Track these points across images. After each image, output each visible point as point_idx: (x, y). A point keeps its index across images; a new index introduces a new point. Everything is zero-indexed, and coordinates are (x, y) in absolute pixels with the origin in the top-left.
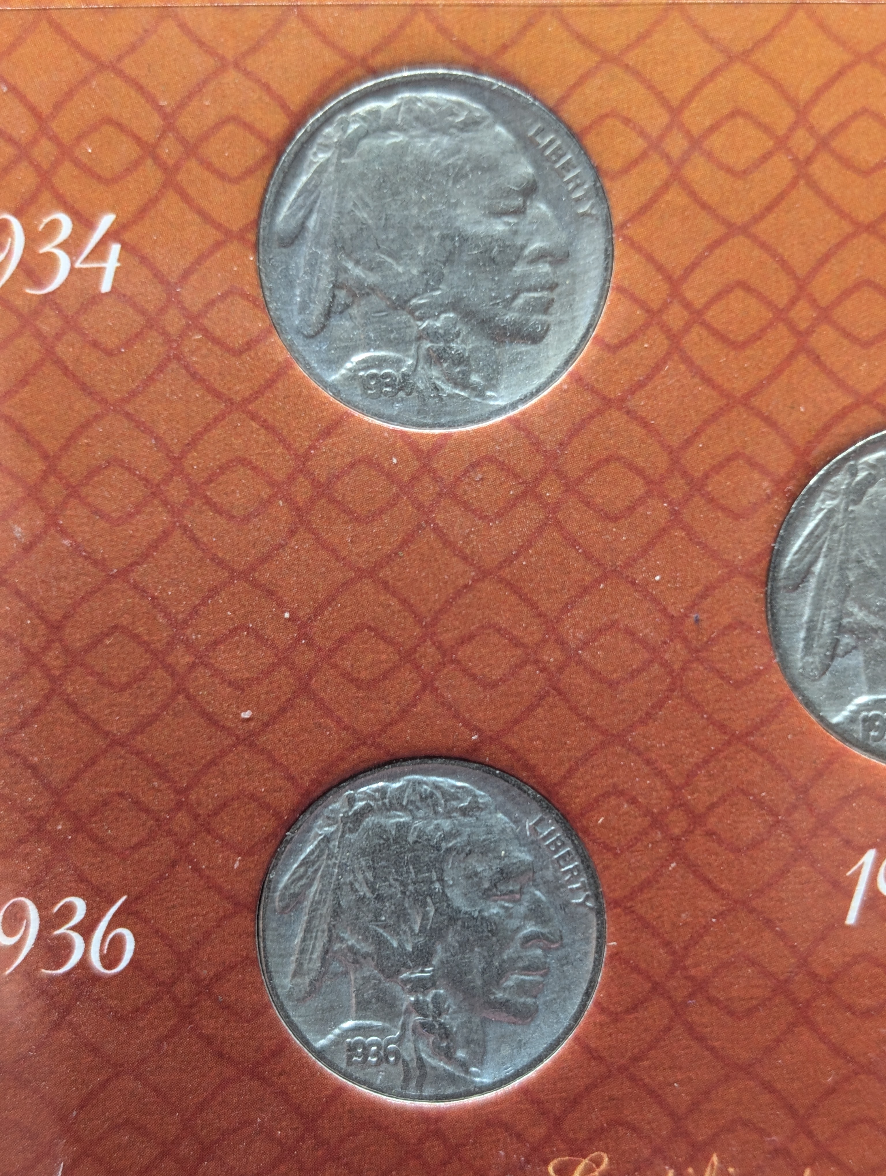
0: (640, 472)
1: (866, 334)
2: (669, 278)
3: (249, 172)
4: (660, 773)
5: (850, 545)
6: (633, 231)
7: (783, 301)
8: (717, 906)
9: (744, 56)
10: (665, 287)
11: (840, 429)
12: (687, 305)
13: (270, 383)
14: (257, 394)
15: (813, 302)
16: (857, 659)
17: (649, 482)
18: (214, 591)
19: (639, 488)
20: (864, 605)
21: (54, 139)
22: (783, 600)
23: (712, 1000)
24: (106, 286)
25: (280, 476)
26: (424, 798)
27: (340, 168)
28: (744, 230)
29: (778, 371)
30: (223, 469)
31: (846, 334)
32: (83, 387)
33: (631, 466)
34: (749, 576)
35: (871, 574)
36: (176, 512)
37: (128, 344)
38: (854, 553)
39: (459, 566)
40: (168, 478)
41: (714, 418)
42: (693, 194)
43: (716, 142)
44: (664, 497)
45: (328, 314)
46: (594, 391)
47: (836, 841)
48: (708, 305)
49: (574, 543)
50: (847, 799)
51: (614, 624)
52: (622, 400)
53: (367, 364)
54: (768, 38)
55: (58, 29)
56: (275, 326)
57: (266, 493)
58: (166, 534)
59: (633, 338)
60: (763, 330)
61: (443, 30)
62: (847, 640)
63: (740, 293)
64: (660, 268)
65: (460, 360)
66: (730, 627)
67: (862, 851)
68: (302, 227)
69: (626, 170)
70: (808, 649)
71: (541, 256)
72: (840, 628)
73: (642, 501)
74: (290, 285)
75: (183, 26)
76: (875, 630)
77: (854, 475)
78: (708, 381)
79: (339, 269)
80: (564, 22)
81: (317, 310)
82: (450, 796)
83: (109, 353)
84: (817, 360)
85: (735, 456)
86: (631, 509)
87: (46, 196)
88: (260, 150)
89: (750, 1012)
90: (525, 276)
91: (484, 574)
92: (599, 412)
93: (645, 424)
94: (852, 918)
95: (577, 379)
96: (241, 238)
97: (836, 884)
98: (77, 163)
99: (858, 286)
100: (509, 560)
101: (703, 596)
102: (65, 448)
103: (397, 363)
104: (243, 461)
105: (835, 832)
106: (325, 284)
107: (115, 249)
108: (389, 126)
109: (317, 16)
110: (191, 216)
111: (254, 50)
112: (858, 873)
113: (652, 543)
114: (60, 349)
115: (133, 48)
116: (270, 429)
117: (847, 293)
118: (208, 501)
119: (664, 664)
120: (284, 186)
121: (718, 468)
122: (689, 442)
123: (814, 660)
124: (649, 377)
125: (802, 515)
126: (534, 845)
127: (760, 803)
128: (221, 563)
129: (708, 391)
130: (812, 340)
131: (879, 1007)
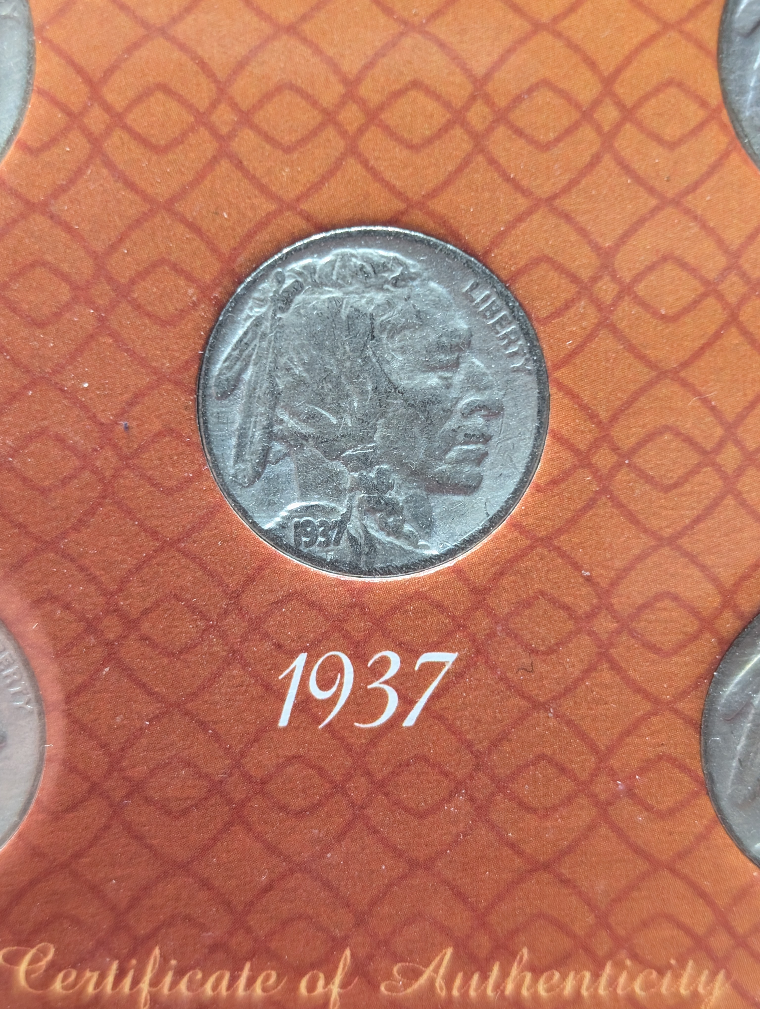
0: (65, 277)
1: (288, 139)
2: (89, 81)
4: (93, 579)
5: (278, 353)
6: (53, 33)
7: (203, 104)
8: (153, 709)
10: (84, 89)
11: (264, 236)
12: (108, 108)
15: (234, 106)
17: (75, 287)
19: (66, 294)
20: (294, 414)
22: (214, 408)
23: (148, 800)
28: (163, 31)
29: (200, 177)
31: (268, 138)
33: (57, 272)
34: (177, 383)
35: (300, 382)
38: (283, 360)
41: (138, 223)
44: (90, 303)
46: (17, 195)
47: (267, 646)
48: (129, 108)
49: (1, 349)
50: (279, 603)
51: (42, 432)
52: (45, 204)
59: (54, 141)
60: (184, 134)
62: (278, 447)
63: (160, 96)
64: (80, 71)
66: (159, 434)
67: (293, 655)
70: (239, 457)
72: (270, 435)
73: (68, 307)
76: (305, 438)
77: (280, 282)
78: (131, 186)
84: (239, 165)
85: (162, 261)
86: (58, 315)
89: (186, 812)
92: (23, 216)
93: (68, 229)
94: (283, 721)
97: (267, 687)
99: (279, 89)
101: (131, 404)
105: (266, 636)
112: (290, 676)
113: (79, 350)
117: (268, 97)
119: (95, 472)
121: (143, 275)
122: (113, 248)
123: (247, 467)
124: (72, 181)
125: (230, 322)
127: (193, 609)
129: (131, 196)
130: (234, 145)
131: (314, 808)
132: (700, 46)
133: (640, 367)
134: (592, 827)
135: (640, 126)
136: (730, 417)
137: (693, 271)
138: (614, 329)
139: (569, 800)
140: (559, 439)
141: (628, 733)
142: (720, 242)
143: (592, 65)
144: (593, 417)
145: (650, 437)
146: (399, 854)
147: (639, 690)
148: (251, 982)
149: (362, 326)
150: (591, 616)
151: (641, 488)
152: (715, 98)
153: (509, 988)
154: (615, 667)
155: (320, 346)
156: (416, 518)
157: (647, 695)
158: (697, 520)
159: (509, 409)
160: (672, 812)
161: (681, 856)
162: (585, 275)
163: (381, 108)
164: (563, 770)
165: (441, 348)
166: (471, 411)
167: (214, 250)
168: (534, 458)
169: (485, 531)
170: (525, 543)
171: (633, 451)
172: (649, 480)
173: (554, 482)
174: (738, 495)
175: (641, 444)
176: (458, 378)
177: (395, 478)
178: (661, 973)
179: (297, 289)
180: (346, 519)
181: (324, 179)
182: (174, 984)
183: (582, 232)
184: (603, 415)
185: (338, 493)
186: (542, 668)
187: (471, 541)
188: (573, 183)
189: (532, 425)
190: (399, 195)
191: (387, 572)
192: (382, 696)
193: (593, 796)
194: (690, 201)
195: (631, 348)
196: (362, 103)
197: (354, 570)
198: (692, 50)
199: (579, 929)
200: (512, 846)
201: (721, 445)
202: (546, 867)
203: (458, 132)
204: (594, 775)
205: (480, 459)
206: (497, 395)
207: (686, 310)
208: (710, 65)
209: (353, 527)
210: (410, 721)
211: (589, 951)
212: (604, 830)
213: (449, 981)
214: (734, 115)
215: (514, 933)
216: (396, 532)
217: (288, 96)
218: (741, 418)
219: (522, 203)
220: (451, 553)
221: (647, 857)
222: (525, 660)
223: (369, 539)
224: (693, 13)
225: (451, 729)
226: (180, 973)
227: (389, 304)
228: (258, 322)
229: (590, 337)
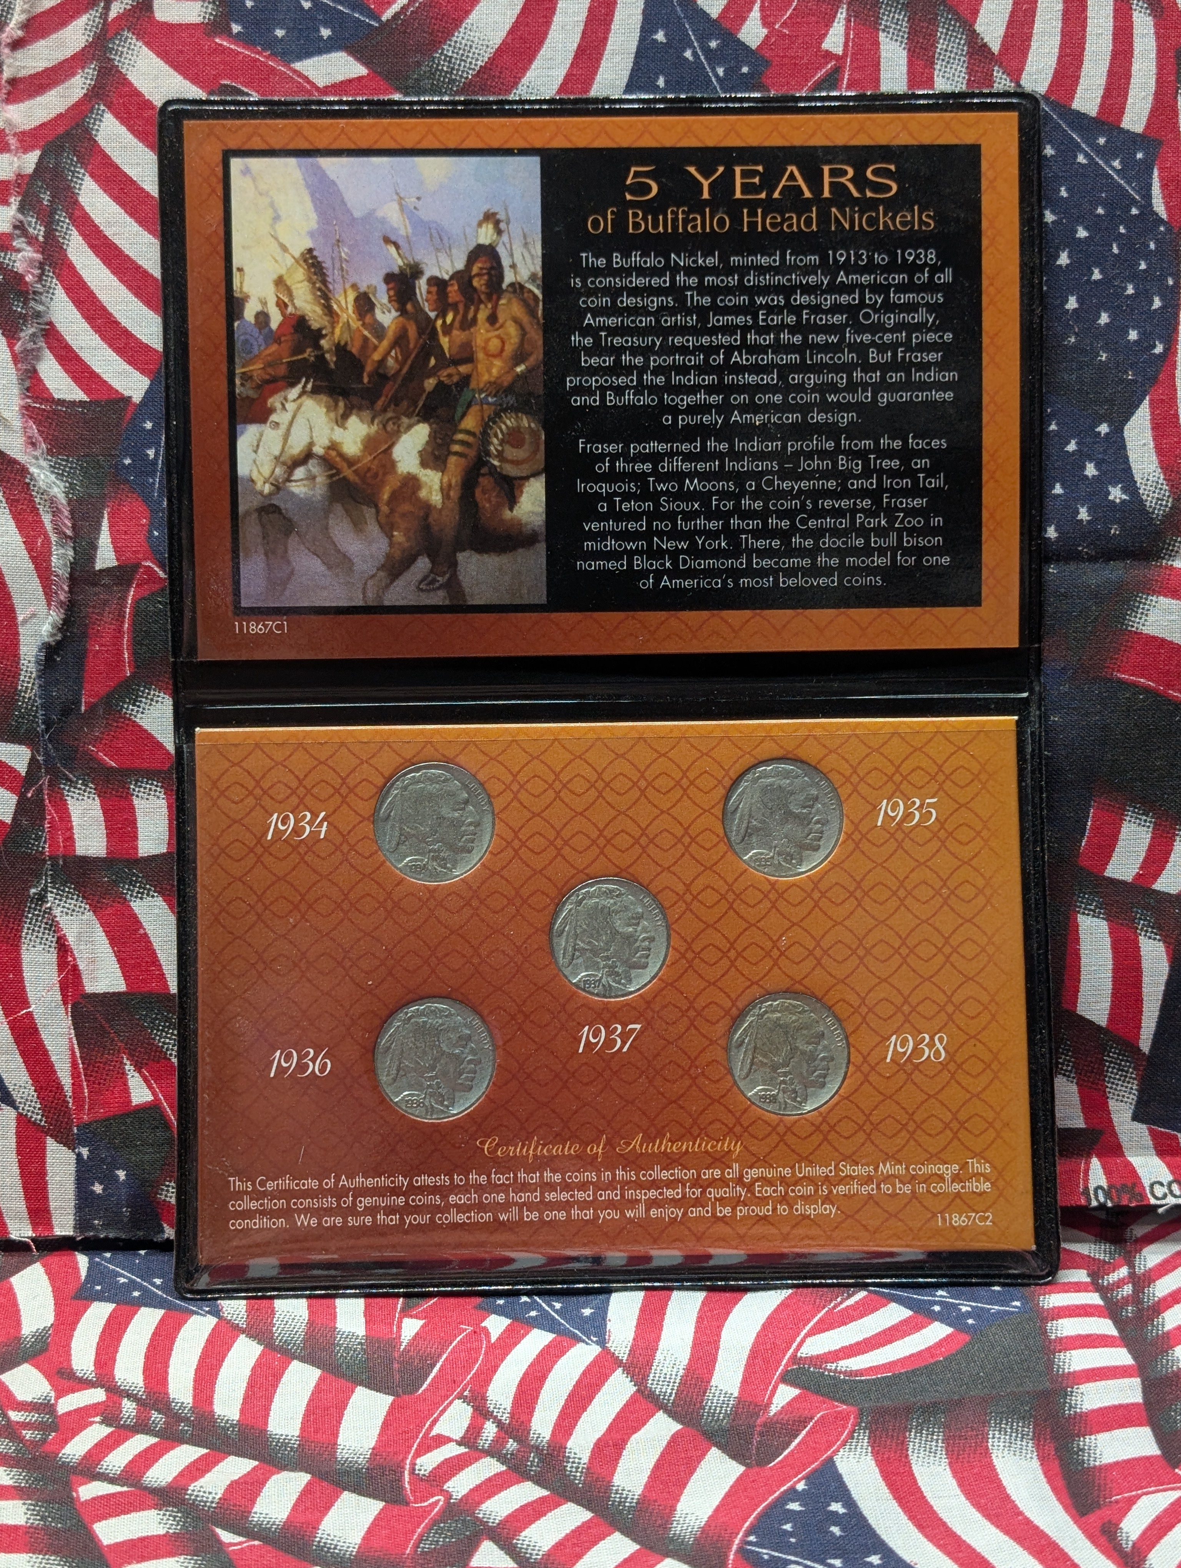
0: (505, 896)
1: (580, 849)
2: (514, 831)
3: (371, 798)
4: (514, 1001)
5: (577, 921)
6: (501, 816)
7: (552, 839)
8: (535, 1047)
9: (537, 757)
10: (512, 834)
11: (572, 881)
12: (520, 840)
13: (378, 868)
14: (373, 872)
15: (562, 839)
16: (580, 960)
17: (508, 900)
18: (359, 940)
19: (505, 902)
20: (583, 942)
21: (305, 787)
22: (555, 940)
23: (533, 1081)
24: (322, 837)
25: (381, 900)
26: (432, 1012)
27: (402, 795)
28: (539, 815)
29: (551, 862)
30: (362, 898)
31: (574, 849)
32: (314, 870)
33: (502, 895)
34: (543, 932)
35: (585, 930)
36: (346, 913)
37: (330, 855)
38: (579, 923)
39: (443, 930)
40: (343, 901)
41: (530, 878)
42: (521, 803)
43: (529, 786)
44: (514, 905)
45: (398, 844)
46: (489, 869)
47: (575, 1023)
48: (527, 840)
49: (483, 921)
50: (578, 1008)
51: (497, 949)
52: (499, 872)
53: (411, 861)
54: (546, 751)
55: (306, 750)
56: (380, 848)
57: (377, 905)
58: (342, 920)
59: (502, 851)
60: (546, 848)
61: (436, 750)
62: (577, 953)
63: (538, 836)
64: (511, 828)
65: (444, 859)
66: (537, 949)
67: (584, 1027)
68: (389, 815)
69: (498, 795)
70: (564, 957)
71: (470, 824)
72: (575, 950)
73: (506, 906)
74: (385, 835)
75: (348, 749)
76: (587, 950)
77: (578, 897)
78: (528, 866)
79: (401, 829)
80: (477, 746)
81: (394, 843)
82: (441, 1011)
83: (324, 859)
84: (564, 858)
85: (538, 890)
86: (503, 909)
87: (301, 806)
88: (375, 790)
89: (546, 1084)
90: (465, 831)
91: (452, 933)
93: (507, 880)
94: (580, 1051)
95: (483, 865)
96: (368, 819)
97: (575, 1038)
98: (312, 795)
99: (577, 833)
100: (461, 927)
101: (527, 939)
102: (308, 891)
103: (422, 860)
104: (368, 895)
105: (574, 1020)
106: (397, 834)
107: (325, 824)
108: (419, 782)
109: (393, 745)
110: (351, 812)
111: (373, 757)
112: (583, 1034)
113: (510, 920)
114: (306, 858)
115: (331, 757)
116: (378, 883)
117: (573, 836)
118: (357, 909)
119: (515, 963)
120: (383, 802)
121: (531, 895)
122: (522, 886)
123: (566, 961)
124: (508, 864)
125: (561, 910)
126: (470, 1027)
127: (549, 1010)
128: (361, 930)
129: (528, 869)
130: (562, 852)
131: (592, 1082)
132: (716, 817)
133: (701, 924)
134: (691, 1086)
135: (697, 843)
136: (732, 940)
137: (717, 891)
138: (691, 910)
139: (682, 1077)
140: (674, 949)
141: (701, 1052)
142: (725, 881)
143: (681, 824)
144: (685, 941)
145: (705, 948)
146: (621, 1097)
147: (705, 1036)
148: (570, 1148)
149: (606, 911)
150: (687, 1010)
151: (703, 965)
152: (722, 834)
153: (663, 1148)
154: (696, 1028)
155: (591, 918)
156: (625, 978)
157: (707, 1038)
158: (723, 976)
159: (657, 939)
160: (718, 1081)
161: (722, 1097)
162: (681, 893)
163: (612, 838)
164: (679, 1066)
165: (633, 918)
166: (644, 940)
167: (556, 886)
168: (666, 956)
169: (650, 982)
170: (663, 985)
171: (699, 953)
172: (706, 962)
173: (673, 964)
174: (736, 967)
175: (702, 950)
176: (639, 928)
177: (618, 964)
178: (718, 1142)
179: (583, 899)
180: (601, 978)
181: (593, 862)
182: (542, 1150)
183: (679, 878)
184: (689, 940)
185: (598, 969)
186: (671, 1029)
187: (646, 985)
188: (676, 862)
189: (665, 944)
190: (618, 867)
191: (616, 997)
192: (615, 1041)
193: (690, 1075)
194: (714, 868)
195: (697, 917)
196: (605, 837)
197: (604, 996)
198: (714, 819)
199: (687, 1125)
200: (662, 1094)
201: (729, 950)
202: (675, 1102)
203: (637, 846)
204: (690, 1068)
205: (647, 956)
206: (653, 934)
207: (715, 904)
208: (720, 823)
209: (604, 981)
210: (625, 1050)
211: (691, 1133)
212: (694, 1088)
213: (641, 1146)
214: (729, 839)
215: (664, 1127)
216: (619, 983)
217: (581, 835)
218: (735, 941)
219: (659, 869)
220: (639, 990)
221: (710, 1098)
222: (664, 1026)
223: (610, 985)
224: (713, 807)
225: (640, 1052)
226: (544, 1145)
227: (615, 903)
228: (571, 910)
229: (684, 913)
